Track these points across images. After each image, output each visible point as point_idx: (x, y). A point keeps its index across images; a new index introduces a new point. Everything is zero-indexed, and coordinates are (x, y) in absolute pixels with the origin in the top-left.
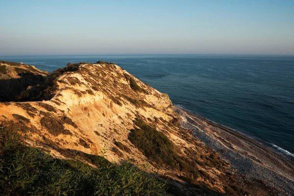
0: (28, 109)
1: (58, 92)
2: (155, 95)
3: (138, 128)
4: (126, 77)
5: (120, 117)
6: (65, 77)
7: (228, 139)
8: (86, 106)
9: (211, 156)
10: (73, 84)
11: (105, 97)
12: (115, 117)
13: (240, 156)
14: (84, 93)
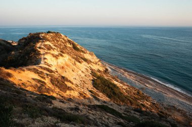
0: (38, 73)
1: (42, 56)
2: (89, 54)
3: (95, 78)
4: (69, 42)
5: (82, 72)
6: (41, 45)
7: (141, 80)
8: (62, 65)
9: (138, 93)
10: (49, 49)
11: (70, 58)
12: (80, 72)
13: (154, 91)
14: (58, 56)
